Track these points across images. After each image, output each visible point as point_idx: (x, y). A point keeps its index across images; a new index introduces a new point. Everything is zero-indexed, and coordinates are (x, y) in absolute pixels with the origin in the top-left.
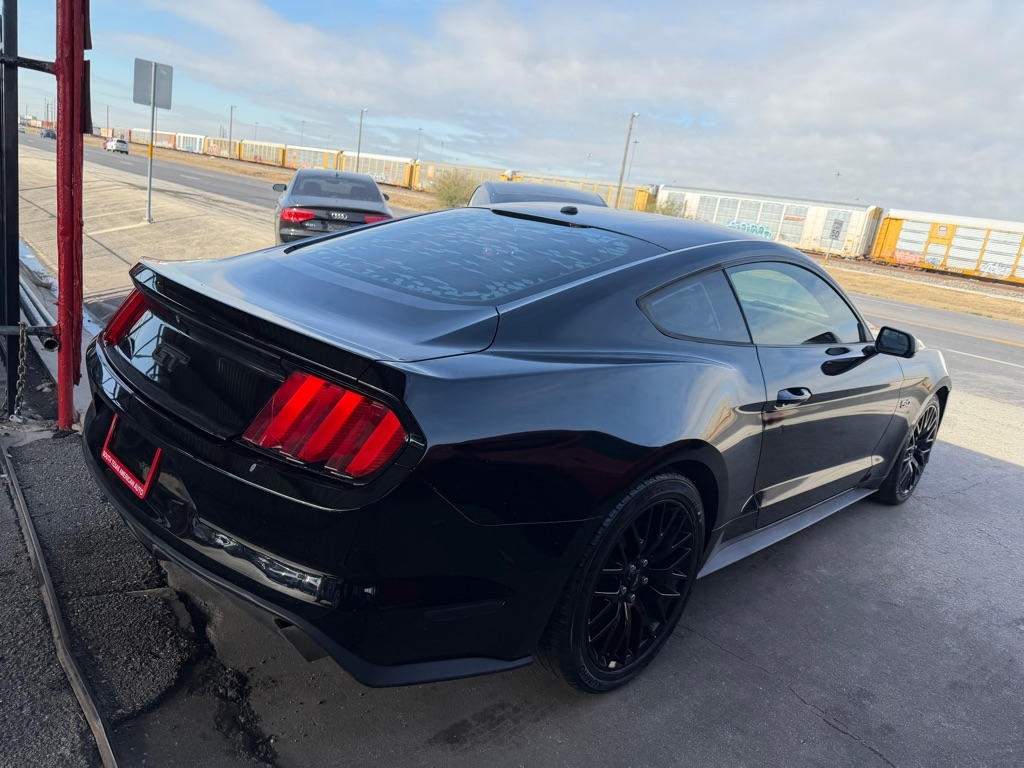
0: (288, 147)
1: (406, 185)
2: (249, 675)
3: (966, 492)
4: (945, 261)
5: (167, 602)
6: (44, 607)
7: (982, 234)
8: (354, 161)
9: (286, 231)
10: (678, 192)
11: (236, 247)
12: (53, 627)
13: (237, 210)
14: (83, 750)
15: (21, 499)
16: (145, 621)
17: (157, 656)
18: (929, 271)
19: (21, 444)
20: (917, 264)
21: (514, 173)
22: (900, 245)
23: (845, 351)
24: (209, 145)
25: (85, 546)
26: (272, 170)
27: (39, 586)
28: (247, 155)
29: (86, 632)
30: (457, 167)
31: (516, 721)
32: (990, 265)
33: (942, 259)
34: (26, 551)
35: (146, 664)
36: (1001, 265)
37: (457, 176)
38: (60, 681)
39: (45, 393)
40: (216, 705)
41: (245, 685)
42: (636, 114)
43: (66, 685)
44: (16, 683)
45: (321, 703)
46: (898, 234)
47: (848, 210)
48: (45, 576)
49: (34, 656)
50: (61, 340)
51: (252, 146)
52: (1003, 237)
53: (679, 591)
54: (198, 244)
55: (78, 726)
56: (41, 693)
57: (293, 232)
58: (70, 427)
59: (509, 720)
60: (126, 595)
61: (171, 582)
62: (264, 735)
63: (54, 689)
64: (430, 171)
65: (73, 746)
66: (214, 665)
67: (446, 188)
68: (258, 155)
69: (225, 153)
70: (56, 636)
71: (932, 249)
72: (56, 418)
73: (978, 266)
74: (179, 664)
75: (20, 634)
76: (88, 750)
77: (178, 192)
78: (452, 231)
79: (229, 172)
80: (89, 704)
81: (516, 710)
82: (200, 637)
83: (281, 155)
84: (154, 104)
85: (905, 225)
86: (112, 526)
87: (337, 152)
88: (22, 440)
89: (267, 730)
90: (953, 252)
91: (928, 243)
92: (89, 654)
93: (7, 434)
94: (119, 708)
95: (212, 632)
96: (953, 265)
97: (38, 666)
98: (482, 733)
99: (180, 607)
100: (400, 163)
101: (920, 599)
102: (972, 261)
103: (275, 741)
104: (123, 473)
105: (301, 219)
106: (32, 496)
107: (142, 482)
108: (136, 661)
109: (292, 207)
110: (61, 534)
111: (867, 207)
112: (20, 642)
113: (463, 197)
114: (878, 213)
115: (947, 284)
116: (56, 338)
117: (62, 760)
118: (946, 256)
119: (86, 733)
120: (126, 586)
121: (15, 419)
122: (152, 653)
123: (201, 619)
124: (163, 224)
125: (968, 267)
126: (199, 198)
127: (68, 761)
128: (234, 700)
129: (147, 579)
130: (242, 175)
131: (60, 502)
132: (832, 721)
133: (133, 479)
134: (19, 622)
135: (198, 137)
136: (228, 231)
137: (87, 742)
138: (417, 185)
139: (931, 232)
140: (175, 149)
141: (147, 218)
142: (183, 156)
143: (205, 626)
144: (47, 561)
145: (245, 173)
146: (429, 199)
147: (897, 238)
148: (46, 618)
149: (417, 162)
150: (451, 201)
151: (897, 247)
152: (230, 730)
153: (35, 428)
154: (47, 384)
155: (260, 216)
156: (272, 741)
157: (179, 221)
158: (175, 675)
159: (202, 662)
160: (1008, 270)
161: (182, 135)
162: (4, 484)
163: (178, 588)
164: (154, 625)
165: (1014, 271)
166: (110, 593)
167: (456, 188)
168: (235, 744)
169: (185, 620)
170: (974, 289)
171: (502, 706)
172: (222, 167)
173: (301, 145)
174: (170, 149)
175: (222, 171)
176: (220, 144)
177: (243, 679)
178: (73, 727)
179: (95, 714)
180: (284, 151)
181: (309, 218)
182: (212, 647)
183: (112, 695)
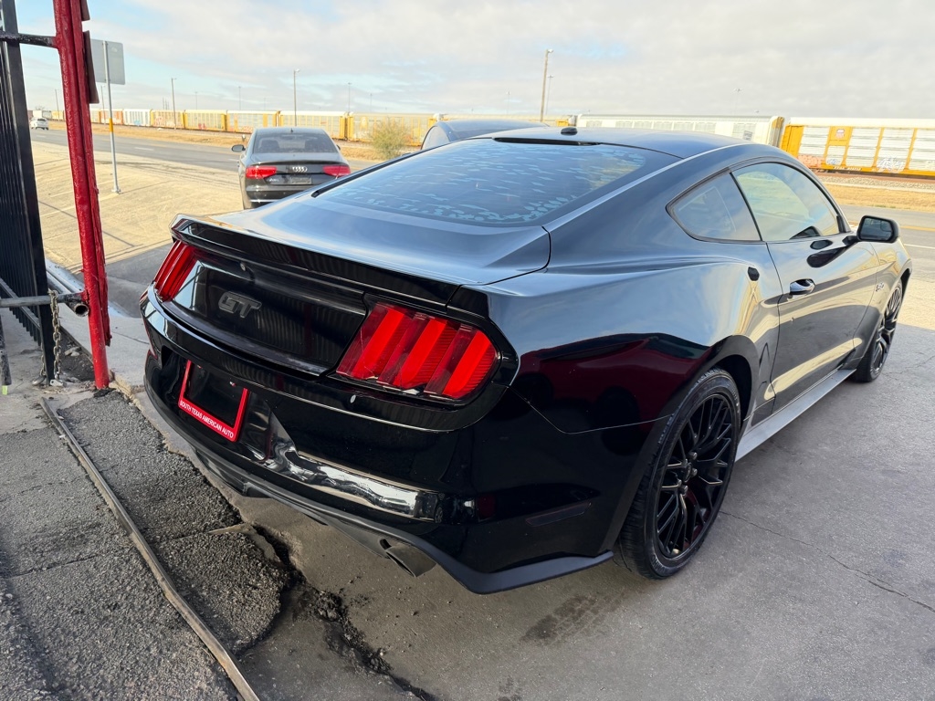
0: (229, 112)
1: (343, 137)
2: (341, 595)
3: (927, 365)
4: (844, 161)
5: (248, 537)
6: (139, 553)
7: (877, 133)
8: (291, 120)
9: (251, 188)
10: (594, 120)
11: (204, 209)
12: (154, 570)
13: (197, 174)
14: (217, 681)
15: (85, 456)
16: (235, 557)
17: (255, 588)
18: (830, 171)
19: (68, 406)
20: (819, 166)
21: (442, 116)
22: (803, 150)
23: (829, 243)
24: (154, 118)
25: (157, 494)
26: (216, 135)
27: (128, 535)
28: (191, 124)
29: (184, 572)
30: (390, 116)
31: (595, 612)
32: (886, 161)
33: (841, 160)
34: (105, 503)
35: (249, 596)
36: (895, 160)
37: (389, 124)
38: (176, 620)
39: (74, 357)
40: (322, 626)
41: (340, 605)
42: (550, 50)
43: (183, 623)
44: (136, 626)
45: (415, 614)
46: (800, 141)
47: (753, 122)
48: (131, 524)
49: (145, 599)
50: (90, 304)
51: (195, 114)
52: (895, 134)
53: (721, 478)
54: (168, 209)
55: (206, 660)
56: (161, 633)
57: (258, 188)
58: (107, 385)
59: (588, 612)
60: (210, 534)
61: (244, 518)
62: (372, 650)
63: (173, 628)
64: (364, 123)
65: (207, 679)
66: (308, 590)
67: (380, 136)
68: (202, 123)
69: (171, 124)
70: (159, 578)
71: (832, 150)
72: (92, 379)
73: (875, 162)
74: (277, 592)
75: (126, 580)
76: (221, 681)
77: (137, 163)
78: (469, 161)
79: (177, 141)
80: (212, 639)
81: (592, 602)
82: (287, 566)
83: (223, 120)
84: (109, 80)
85: (805, 131)
86: (176, 473)
87: (274, 113)
88: (66, 402)
89: (374, 645)
90: (851, 152)
91: (828, 146)
92: (194, 592)
93: (51, 398)
94: (237, 638)
95: (296, 560)
96: (852, 164)
97: (151, 608)
98: (568, 626)
99: (260, 540)
100: (335, 117)
101: (919, 464)
102: (869, 158)
103: (385, 653)
104: (206, 420)
105: (264, 176)
106: (94, 453)
107: (229, 424)
108: (238, 593)
109: (255, 165)
110: (131, 485)
111: (770, 117)
112: (128, 588)
113: (397, 143)
114: (780, 122)
115: (849, 182)
116: (85, 303)
117: (201, 693)
118: (845, 157)
119: (215, 665)
120: (206, 525)
121: (55, 383)
122: (250, 586)
123: (283, 550)
124: (130, 194)
125: (866, 165)
126: (159, 167)
127: (207, 694)
128: (335, 620)
129: (222, 517)
130: (190, 143)
131: (121, 455)
132: (877, 582)
133: (220, 424)
134: (121, 570)
135: (144, 111)
136: (192, 195)
137: (219, 674)
138: (353, 136)
139: (829, 136)
140: (123, 125)
141: (115, 190)
142: (132, 129)
143: (288, 556)
144: (127, 509)
145: (192, 140)
146: (366, 148)
147: (799, 144)
148: (144, 563)
149: (351, 114)
150: (387, 148)
151: (800, 152)
152: (341, 648)
153: (75, 390)
154: (74, 348)
155: (220, 177)
156: (381, 654)
157: (144, 190)
158: (277, 603)
159: (296, 588)
160: (902, 163)
161: (128, 110)
162: (64, 444)
163: (253, 523)
164: (244, 560)
165: (907, 164)
166: (194, 534)
167: (390, 135)
168: (350, 661)
169: (270, 552)
170: (874, 184)
171: (579, 600)
172: (170, 137)
173: (240, 110)
174: (119, 125)
175: (170, 140)
176: (166, 116)
177: (338, 601)
178: (202, 661)
179: (218, 647)
180: (225, 116)
181: (271, 173)
182: (300, 573)
183: (227, 628)
